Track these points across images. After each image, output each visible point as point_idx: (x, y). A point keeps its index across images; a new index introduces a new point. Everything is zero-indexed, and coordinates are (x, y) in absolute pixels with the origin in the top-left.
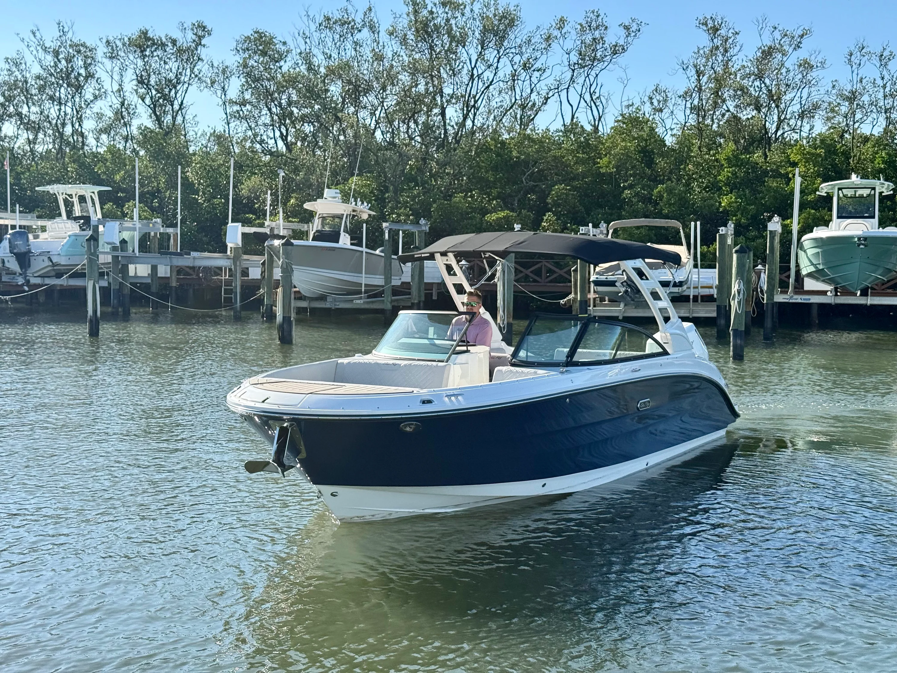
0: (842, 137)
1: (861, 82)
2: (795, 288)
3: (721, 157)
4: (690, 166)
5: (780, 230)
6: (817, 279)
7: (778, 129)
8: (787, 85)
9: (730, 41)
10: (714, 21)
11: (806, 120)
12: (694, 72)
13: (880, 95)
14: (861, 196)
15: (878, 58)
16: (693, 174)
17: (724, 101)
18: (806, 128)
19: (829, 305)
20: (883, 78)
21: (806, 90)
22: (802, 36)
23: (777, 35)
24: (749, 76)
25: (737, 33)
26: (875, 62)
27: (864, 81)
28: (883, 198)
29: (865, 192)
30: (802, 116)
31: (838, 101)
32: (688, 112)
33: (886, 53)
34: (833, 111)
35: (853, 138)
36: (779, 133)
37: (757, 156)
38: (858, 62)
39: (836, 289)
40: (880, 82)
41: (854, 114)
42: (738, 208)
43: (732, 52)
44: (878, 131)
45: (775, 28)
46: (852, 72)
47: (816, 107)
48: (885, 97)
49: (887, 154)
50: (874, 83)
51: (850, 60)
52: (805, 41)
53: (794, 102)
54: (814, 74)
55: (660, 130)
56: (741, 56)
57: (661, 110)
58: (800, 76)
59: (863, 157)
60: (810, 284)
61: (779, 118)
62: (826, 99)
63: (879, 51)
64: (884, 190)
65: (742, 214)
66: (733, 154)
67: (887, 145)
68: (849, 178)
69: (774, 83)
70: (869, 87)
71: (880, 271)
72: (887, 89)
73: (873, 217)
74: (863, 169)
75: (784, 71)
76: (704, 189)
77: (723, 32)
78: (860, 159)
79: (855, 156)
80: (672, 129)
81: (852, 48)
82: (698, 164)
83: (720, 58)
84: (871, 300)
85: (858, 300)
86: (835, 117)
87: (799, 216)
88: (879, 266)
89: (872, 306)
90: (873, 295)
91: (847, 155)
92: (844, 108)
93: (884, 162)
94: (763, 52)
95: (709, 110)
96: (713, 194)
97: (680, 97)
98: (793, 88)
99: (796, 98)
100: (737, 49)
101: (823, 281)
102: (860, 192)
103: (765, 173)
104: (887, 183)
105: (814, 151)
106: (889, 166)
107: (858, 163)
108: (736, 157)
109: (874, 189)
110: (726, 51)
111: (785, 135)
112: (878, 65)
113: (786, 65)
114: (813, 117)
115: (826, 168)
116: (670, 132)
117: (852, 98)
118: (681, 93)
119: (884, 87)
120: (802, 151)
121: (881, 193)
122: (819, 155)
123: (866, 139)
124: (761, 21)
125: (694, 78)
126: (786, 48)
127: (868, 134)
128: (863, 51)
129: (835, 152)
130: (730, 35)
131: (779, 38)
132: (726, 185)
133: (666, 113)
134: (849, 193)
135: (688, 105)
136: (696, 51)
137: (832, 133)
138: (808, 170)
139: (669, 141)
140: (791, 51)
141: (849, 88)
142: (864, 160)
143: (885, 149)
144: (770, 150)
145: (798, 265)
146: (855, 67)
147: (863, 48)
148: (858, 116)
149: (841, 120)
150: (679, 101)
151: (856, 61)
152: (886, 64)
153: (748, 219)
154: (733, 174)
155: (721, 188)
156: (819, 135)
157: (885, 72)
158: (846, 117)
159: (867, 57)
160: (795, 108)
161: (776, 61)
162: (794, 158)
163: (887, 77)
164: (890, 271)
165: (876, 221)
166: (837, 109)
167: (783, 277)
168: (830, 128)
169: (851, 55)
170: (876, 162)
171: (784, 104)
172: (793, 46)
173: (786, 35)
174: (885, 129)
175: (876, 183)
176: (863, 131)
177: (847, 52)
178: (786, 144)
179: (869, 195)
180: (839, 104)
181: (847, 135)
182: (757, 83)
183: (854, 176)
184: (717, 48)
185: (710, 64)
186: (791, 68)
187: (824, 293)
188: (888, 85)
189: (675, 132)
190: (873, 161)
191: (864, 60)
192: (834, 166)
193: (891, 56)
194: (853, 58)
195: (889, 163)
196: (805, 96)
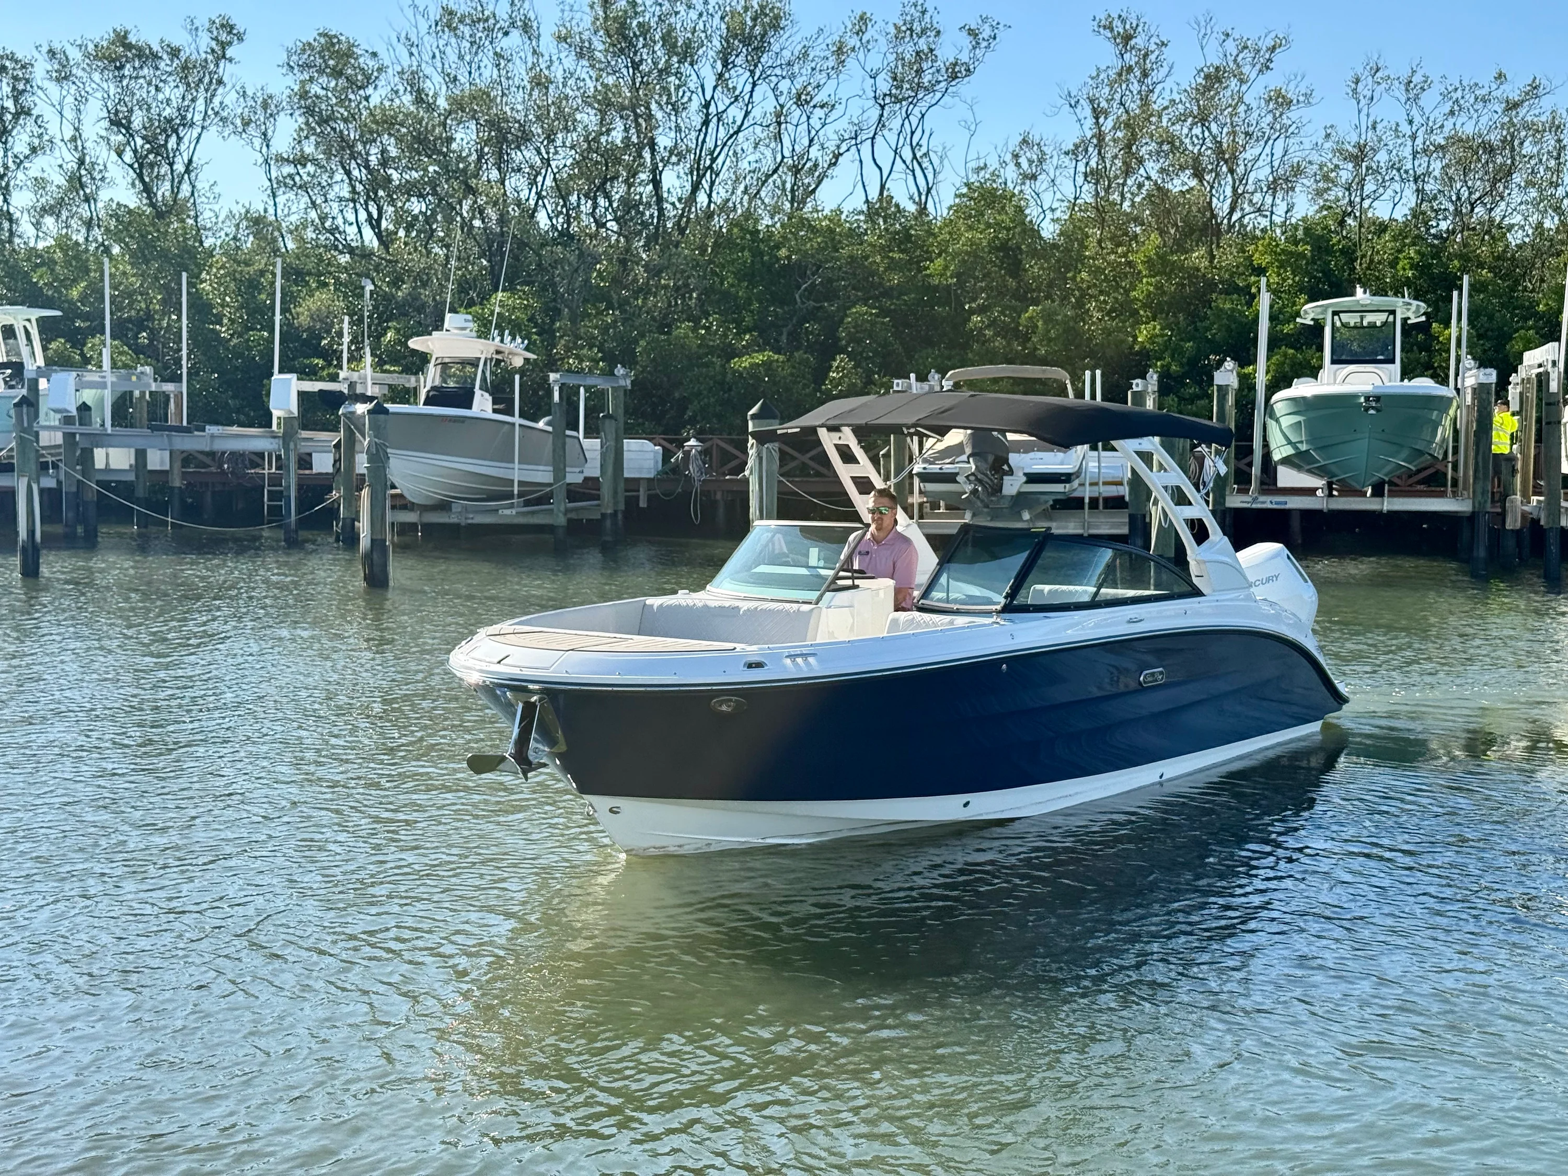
0: (1342, 223)
1: (1374, 128)
2: (1262, 483)
3: (1137, 258)
4: (1084, 275)
5: (1235, 385)
6: (1298, 468)
7: (1232, 210)
8: (1247, 134)
9: (1153, 57)
10: (1124, 22)
11: (1279, 195)
12: (1088, 112)
13: (1407, 152)
14: (1372, 326)
15: (1403, 87)
16: (1089, 288)
17: (1141, 161)
18: (1281, 208)
19: (1319, 512)
20: (1411, 122)
21: (1280, 142)
22: (1273, 49)
23: (1231, 47)
24: (1182, 118)
25: (1163, 44)
26: (1397, 94)
27: (1379, 127)
28: (1408, 329)
29: (1379, 319)
30: (1273, 187)
31: (1335, 161)
32: (1080, 180)
33: (1417, 79)
34: (1326, 178)
35: (1361, 226)
36: (1235, 217)
37: (1197, 257)
38: (1369, 94)
39: (1330, 485)
40: (1405, 129)
41: (1362, 184)
42: (1166, 346)
43: (1155, 76)
44: (1401, 213)
45: (1228, 35)
46: (1359, 112)
47: (1297, 171)
48: (1415, 154)
49: (1418, 252)
50: (1396, 130)
51: (1355, 91)
52: (1279, 58)
53: (1260, 163)
54: (1294, 114)
55: (1032, 212)
56: (1169, 83)
57: (1034, 177)
58: (1269, 118)
59: (1376, 259)
60: (1287, 477)
61: (1235, 190)
62: (1315, 157)
63: (1405, 74)
64: (1410, 314)
65: (1173, 357)
66: (1157, 254)
67: (1418, 237)
68: (1353, 294)
69: (1225, 130)
70: (1388, 137)
71: (1405, 453)
72: (1419, 141)
73: (1392, 361)
74: (1378, 278)
75: (1242, 108)
76: (1109, 314)
77: (1139, 41)
78: (1372, 261)
79: (1363, 256)
80: (1053, 210)
81: (1360, 70)
82: (1096, 272)
83: (1135, 87)
84: (1389, 504)
85: (1367, 503)
86: (1329, 189)
87: (1268, 359)
88: (1402, 446)
89: (1393, 514)
90: (1392, 494)
91: (1349, 254)
92: (1346, 174)
93: (1413, 266)
94: (1207, 77)
95: (1116, 177)
96: (1124, 322)
97: (1067, 153)
98: (1257, 140)
99: (1263, 156)
100: (1163, 71)
101: (1310, 471)
102: (1369, 318)
103: (1211, 286)
104: (1415, 303)
105: (1293, 248)
106: (1422, 273)
107: (1368, 268)
108: (1162, 257)
109: (1393, 312)
110: (1145, 75)
111: (1246, 221)
112: (1403, 100)
113: (1246, 99)
114: (1293, 189)
115: (1315, 277)
116: (1049, 215)
117: (1359, 156)
118: (1068, 145)
119: (1414, 137)
120: (1272, 248)
121: (1405, 320)
122: (1302, 255)
123: (1382, 228)
124: (1203, 23)
125: (1090, 121)
126: (1246, 69)
127: (1386, 218)
128: (1379, 74)
129: (1329, 250)
130: (1153, 47)
131: (1235, 53)
132: (1145, 306)
133: (1042, 183)
134: (1352, 319)
135: (1081, 168)
136: (1096, 73)
137: (1325, 217)
138: (1284, 280)
139: (1048, 230)
140: (1253, 76)
141: (1354, 139)
142: (1379, 263)
143: (1414, 244)
144: (1218, 246)
145: (1266, 445)
146: (1363, 102)
147: (1377, 70)
148: (1369, 187)
149: (1340, 194)
150: (1066, 160)
151: (1366, 92)
152: (1417, 97)
153: (1182, 365)
154: (1156, 287)
155: (1136, 312)
156: (1304, 219)
157: (1415, 112)
158: (1348, 189)
159: (1384, 85)
160: (1262, 173)
161: (1228, 93)
162: (1260, 259)
163: (1418, 120)
164: (1420, 453)
165: (1396, 368)
166: (1333, 175)
167: (1242, 465)
168: (1322, 208)
169: (1357, 81)
170: (1399, 267)
171: (1242, 167)
172: (1258, 67)
173: (1246, 47)
174: (1414, 210)
175: (1397, 303)
176: (1378, 213)
177: (1350, 76)
178: (1247, 237)
179: (1385, 324)
180: (1337, 166)
181: (1350, 221)
182: (1197, 131)
183: (1359, 290)
184: (1130, 69)
185: (1117, 97)
186: (1254, 105)
187: (1311, 492)
188: (1420, 133)
189: (1058, 214)
190: (1393, 264)
191: (1380, 89)
192: (1327, 273)
193: (1427, 82)
194: (1360, 86)
195: (1421, 268)
196: (1278, 152)
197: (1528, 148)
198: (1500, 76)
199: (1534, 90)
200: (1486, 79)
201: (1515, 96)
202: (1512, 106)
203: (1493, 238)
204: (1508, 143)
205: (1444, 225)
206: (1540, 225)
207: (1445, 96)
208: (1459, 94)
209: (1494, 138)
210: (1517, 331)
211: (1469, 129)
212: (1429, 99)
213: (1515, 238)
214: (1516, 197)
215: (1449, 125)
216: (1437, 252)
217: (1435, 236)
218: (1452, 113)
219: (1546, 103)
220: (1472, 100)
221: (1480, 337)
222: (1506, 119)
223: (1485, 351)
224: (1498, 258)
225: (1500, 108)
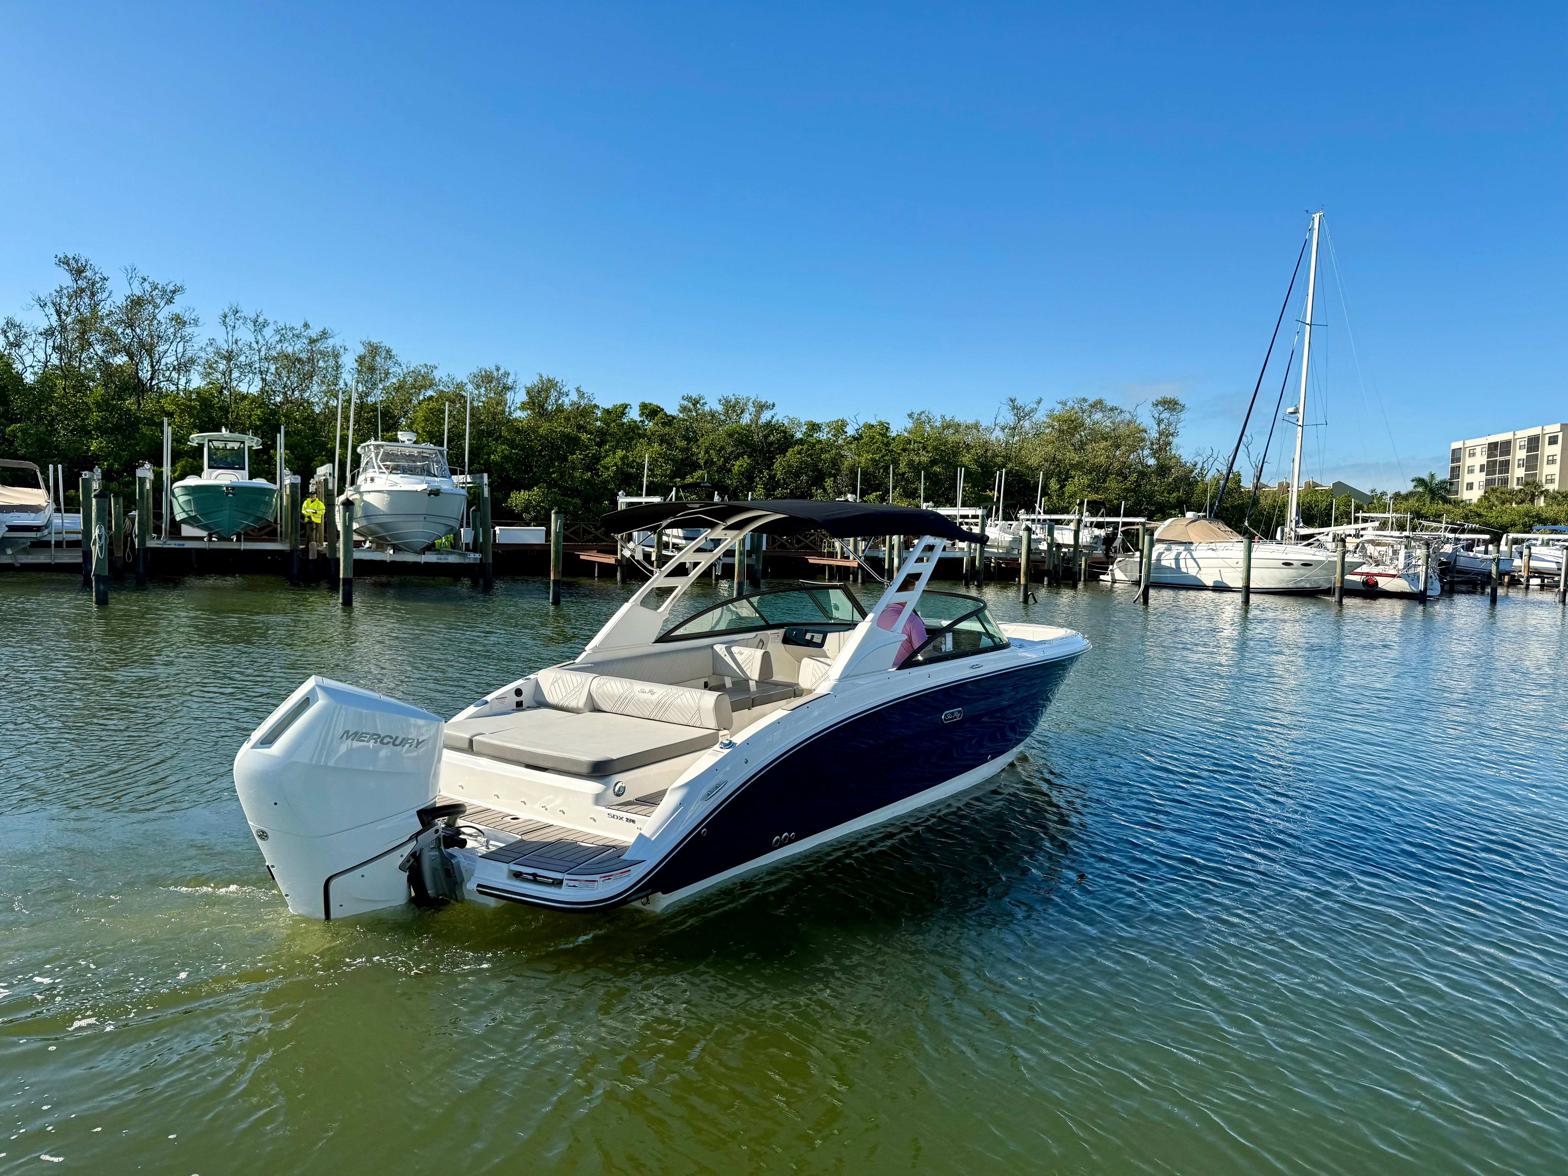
0: (221, 392)
1: (236, 343)
2: (170, 533)
3: (90, 401)
4: (53, 407)
5: (152, 477)
6: (192, 525)
7: (152, 379)
8: (159, 337)
9: (98, 285)
10: (77, 261)
11: (182, 373)
12: (52, 311)
13: (257, 358)
14: (233, 449)
15: (252, 323)
16: (57, 415)
17: (90, 345)
18: (183, 381)
19: (204, 550)
20: (257, 343)
21: (181, 344)
22: (174, 292)
23: (147, 286)
24: (117, 323)
25: (105, 279)
26: (249, 326)
27: (239, 343)
28: (254, 454)
29: (236, 446)
30: (178, 369)
31: (216, 358)
32: (49, 351)
33: (261, 320)
34: (211, 367)
35: (230, 395)
36: (154, 383)
37: (129, 403)
38: (233, 324)
39: (210, 536)
40: (254, 345)
41: (231, 371)
42: (109, 454)
43: (99, 297)
44: (254, 390)
45: (145, 280)
46: (228, 333)
47: (192, 361)
48: (260, 359)
49: (263, 412)
50: (250, 346)
51: (224, 322)
52: (177, 298)
53: (168, 354)
54: (188, 330)
55: (18, 367)
56: (109, 301)
57: (19, 346)
58: (172, 330)
60: (187, 530)
61: (152, 366)
62: (203, 354)
63: (253, 316)
64: (253, 444)
65: (115, 460)
66: (102, 399)
67: (263, 404)
68: (221, 431)
69: (145, 333)
70: (246, 349)
71: (252, 518)
72: (263, 353)
73: (244, 469)
75: (155, 322)
76: (71, 431)
77: (88, 274)
79: (233, 412)
80: (33, 367)
81: (227, 311)
82: (61, 406)
83: (87, 300)
84: (245, 546)
85: (233, 545)
86: (213, 373)
87: (173, 464)
88: (249, 515)
89: (246, 551)
90: (246, 540)
91: (225, 410)
92: (222, 366)
93: (260, 419)
94: (132, 301)
95: (75, 352)
96: (80, 437)
97: (41, 334)
98: (166, 341)
99: (170, 351)
100: (105, 295)
101: (198, 527)
102: (230, 445)
103: (138, 419)
104: (256, 438)
105: (188, 403)
106: (264, 424)
107: (236, 418)
108: (106, 402)
109: (243, 443)
110: (93, 294)
111: (162, 385)
112: (253, 330)
113: (158, 317)
114: (190, 371)
115: (203, 421)
116: (30, 370)
117: (229, 357)
118: (41, 330)
119: (259, 351)
120: (174, 401)
121: (250, 448)
122: (194, 407)
123: (244, 397)
124: (130, 271)
125: (54, 318)
126: (158, 301)
127: (245, 392)
128: (238, 315)
129: (212, 406)
130: (97, 279)
131: (150, 290)
132: (96, 429)
133: (23, 350)
134: (220, 445)
135: (50, 343)
136: (58, 289)
137: (210, 388)
138: (184, 421)
139: (29, 378)
140: (162, 304)
141: (226, 347)
143: (261, 408)
144: (143, 398)
145: (172, 513)
146: (229, 328)
147: (237, 312)
148: (236, 374)
149: (219, 377)
150: (41, 339)
151: (231, 323)
152: (261, 330)
153: (120, 465)
154: (102, 418)
155: (90, 432)
156: (198, 388)
157: (259, 337)
158: (224, 374)
159: (241, 321)
160: (170, 359)
161: (146, 312)
162: (170, 408)
163: (261, 341)
164: (261, 519)
165: (246, 472)
166: (214, 366)
167: (159, 523)
168: (209, 383)
169: (225, 316)
171: (157, 356)
172: (165, 300)
173: (156, 288)
174: (262, 389)
175: (245, 438)
177: (221, 313)
178: (161, 395)
179: (239, 448)
180: (216, 361)
181: (225, 392)
182: (128, 331)
183: (223, 429)
184: (83, 290)
185: (74, 304)
186: (163, 321)
187: (201, 539)
188: (263, 349)
189: (36, 369)
190: (249, 417)
191: (238, 323)
192: (212, 419)
193: (265, 324)
194: (227, 320)
195: (265, 421)
196: (180, 349)
197: (321, 364)
198: (306, 326)
199: (324, 335)
200: (298, 326)
201: (314, 336)
202: (312, 341)
203: (304, 407)
204: (310, 360)
205: (278, 399)
206: (327, 402)
207: (277, 331)
208: (284, 331)
209: (304, 356)
210: (317, 456)
211: (290, 350)
212: (268, 332)
213: (317, 410)
214: (315, 388)
215: (279, 347)
216: (274, 413)
217: (273, 404)
218: (281, 341)
219: (331, 342)
220: (291, 335)
221: (296, 458)
222: (310, 348)
223: (299, 467)
224: (306, 419)
225: (306, 341)
